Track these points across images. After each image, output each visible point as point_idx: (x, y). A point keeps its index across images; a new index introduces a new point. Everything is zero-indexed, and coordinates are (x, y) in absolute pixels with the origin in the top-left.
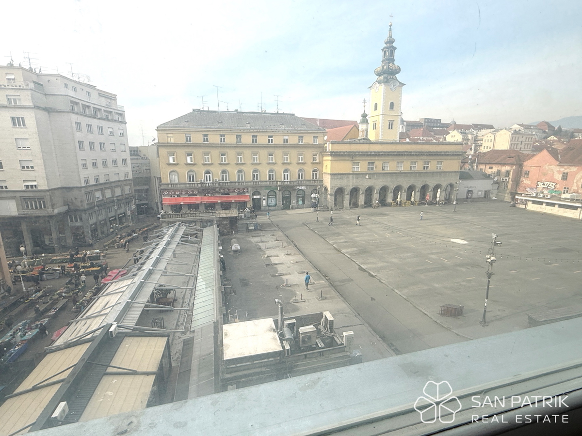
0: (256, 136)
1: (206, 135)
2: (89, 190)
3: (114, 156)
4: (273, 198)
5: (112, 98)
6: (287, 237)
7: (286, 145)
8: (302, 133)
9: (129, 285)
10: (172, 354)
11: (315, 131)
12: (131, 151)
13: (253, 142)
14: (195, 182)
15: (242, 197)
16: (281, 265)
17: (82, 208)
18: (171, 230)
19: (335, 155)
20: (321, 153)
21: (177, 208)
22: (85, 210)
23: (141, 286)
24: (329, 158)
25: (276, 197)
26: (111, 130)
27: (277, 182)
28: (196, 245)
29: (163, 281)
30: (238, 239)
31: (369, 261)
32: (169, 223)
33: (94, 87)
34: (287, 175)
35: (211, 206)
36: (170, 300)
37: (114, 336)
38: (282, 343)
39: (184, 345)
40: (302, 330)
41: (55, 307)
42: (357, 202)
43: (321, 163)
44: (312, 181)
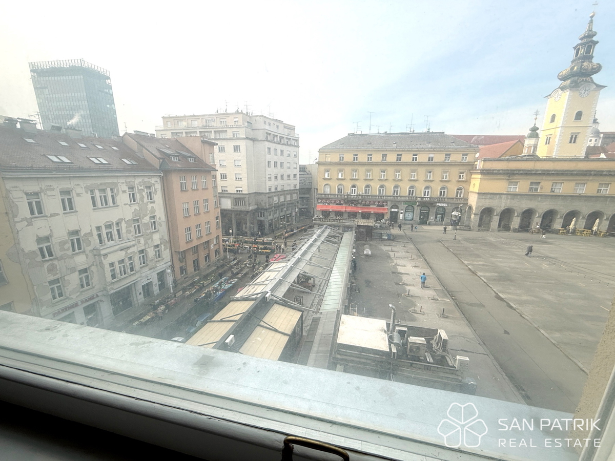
0: (401, 155)
1: (356, 155)
2: (270, 195)
3: (289, 172)
4: (410, 213)
5: (292, 128)
6: (418, 250)
7: (430, 163)
8: (450, 151)
9: (284, 267)
10: (304, 325)
11: (466, 148)
12: (300, 168)
13: (397, 160)
14: (342, 194)
15: (380, 209)
16: (407, 275)
17: (265, 208)
18: (319, 231)
19: (486, 173)
20: (470, 170)
21: (326, 214)
22: (266, 209)
23: (291, 270)
24: (479, 176)
25: (413, 212)
26: (289, 153)
27: (417, 197)
28: (336, 245)
29: (308, 270)
30: (370, 245)
31: (510, 291)
32: (320, 225)
33: (281, 122)
34: (428, 191)
35: (353, 215)
36: (310, 285)
37: (268, 301)
38: (390, 345)
39: (312, 322)
40: (412, 339)
41: (242, 272)
42: (509, 225)
43: (468, 182)
44: (455, 199)
